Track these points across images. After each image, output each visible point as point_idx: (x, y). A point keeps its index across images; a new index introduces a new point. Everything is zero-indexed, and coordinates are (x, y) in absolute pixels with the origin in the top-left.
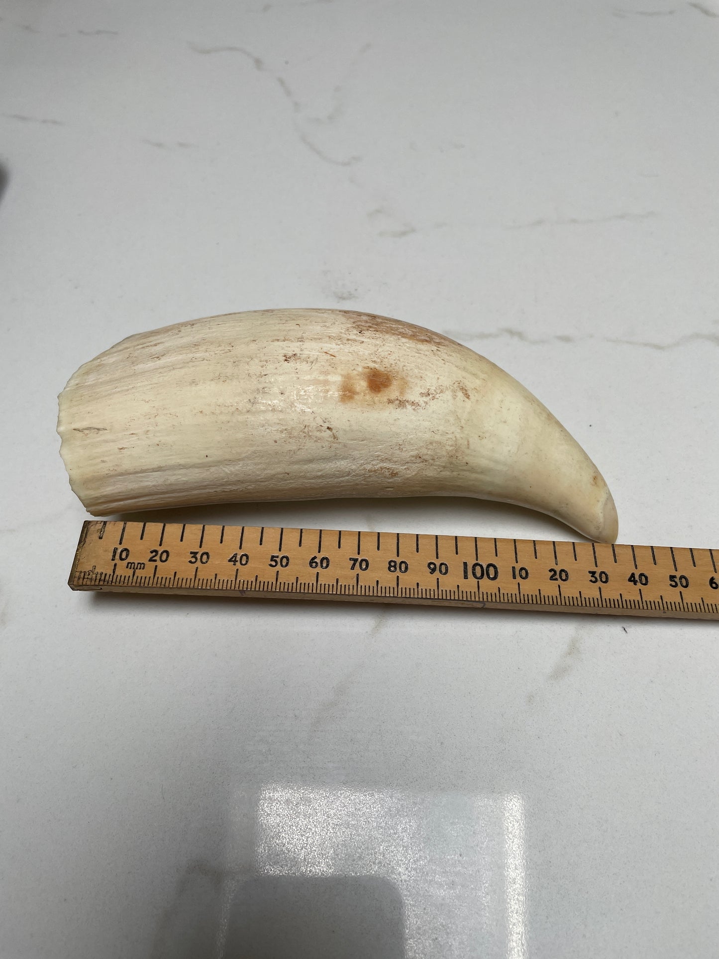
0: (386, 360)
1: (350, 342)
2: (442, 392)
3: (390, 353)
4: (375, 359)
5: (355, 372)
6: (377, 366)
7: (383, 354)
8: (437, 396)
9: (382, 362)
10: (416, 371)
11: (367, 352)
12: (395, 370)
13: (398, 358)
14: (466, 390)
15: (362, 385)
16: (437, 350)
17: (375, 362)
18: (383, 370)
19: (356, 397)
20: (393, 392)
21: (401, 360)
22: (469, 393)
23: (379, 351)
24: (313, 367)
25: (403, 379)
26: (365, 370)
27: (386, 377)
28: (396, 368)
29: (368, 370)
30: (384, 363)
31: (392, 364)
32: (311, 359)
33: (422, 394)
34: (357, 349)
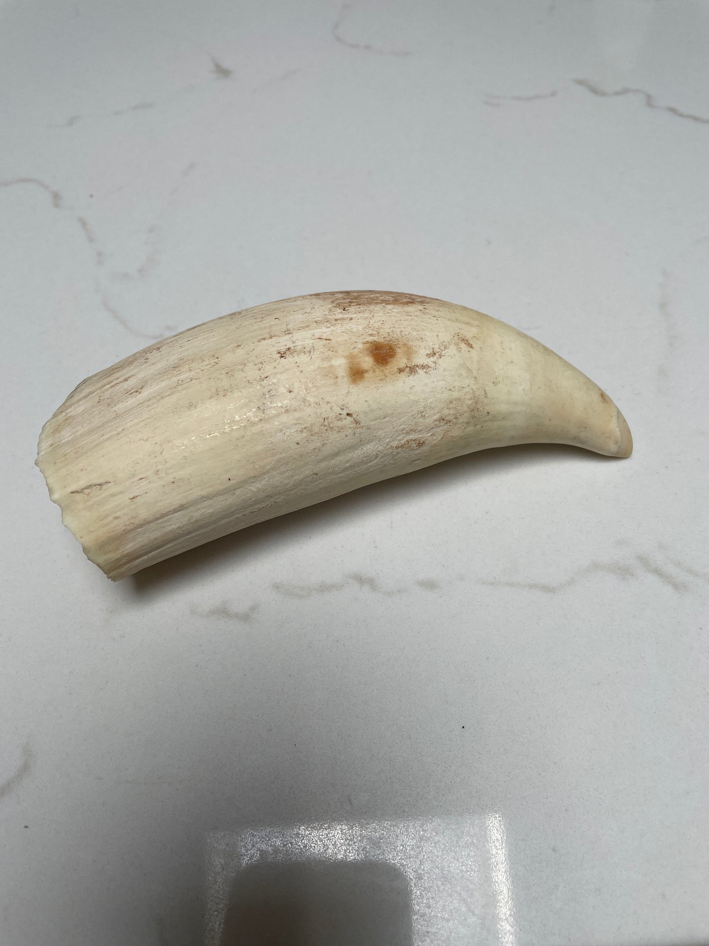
0: (382, 330)
1: (338, 321)
2: (446, 348)
3: (382, 322)
4: (371, 332)
5: (356, 350)
6: (375, 338)
7: (376, 325)
8: (443, 353)
9: (378, 333)
10: (415, 333)
11: (360, 328)
12: (395, 338)
13: (392, 326)
14: (467, 341)
15: (367, 362)
16: (424, 308)
17: (371, 335)
18: (383, 341)
19: (366, 375)
20: (400, 361)
21: (396, 326)
22: (471, 342)
23: (371, 323)
24: (313, 356)
25: (405, 345)
26: (366, 345)
27: (388, 347)
28: (395, 335)
29: (368, 345)
30: (381, 334)
31: (389, 333)
32: (308, 349)
33: (428, 355)
34: (350, 327)
